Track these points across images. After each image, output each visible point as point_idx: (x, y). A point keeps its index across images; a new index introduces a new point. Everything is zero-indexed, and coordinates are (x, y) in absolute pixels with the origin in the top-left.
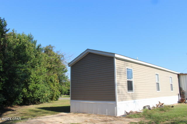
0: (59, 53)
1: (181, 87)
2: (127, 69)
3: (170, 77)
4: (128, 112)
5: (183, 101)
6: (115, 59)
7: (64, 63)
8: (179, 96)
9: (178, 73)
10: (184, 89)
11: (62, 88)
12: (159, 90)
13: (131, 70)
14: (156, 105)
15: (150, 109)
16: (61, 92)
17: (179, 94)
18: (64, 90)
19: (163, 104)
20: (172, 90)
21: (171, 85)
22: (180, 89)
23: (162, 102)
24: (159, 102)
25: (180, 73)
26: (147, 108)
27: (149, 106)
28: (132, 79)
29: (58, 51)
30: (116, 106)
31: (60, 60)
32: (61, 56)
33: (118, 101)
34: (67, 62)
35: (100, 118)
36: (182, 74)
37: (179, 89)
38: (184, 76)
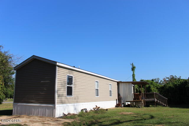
0: (7, 54)
1: (119, 93)
2: (68, 76)
3: (110, 84)
4: (66, 113)
5: (119, 105)
6: (57, 67)
7: (12, 65)
8: (118, 101)
9: (117, 81)
10: (122, 95)
11: (7, 91)
12: (98, 96)
13: (72, 77)
14: (93, 108)
15: (86, 112)
16: (5, 95)
17: (117, 99)
18: (10, 93)
19: (99, 108)
20: (111, 95)
21: (111, 91)
22: (119, 95)
23: (98, 106)
24: (96, 106)
25: (119, 81)
26: (84, 111)
27: (86, 109)
28: (72, 85)
29: (6, 51)
30: (55, 108)
31: (7, 62)
32: (8, 58)
33: (57, 104)
34: (15, 64)
35: (39, 119)
36: (121, 82)
37: (117, 95)
38: (122, 84)
